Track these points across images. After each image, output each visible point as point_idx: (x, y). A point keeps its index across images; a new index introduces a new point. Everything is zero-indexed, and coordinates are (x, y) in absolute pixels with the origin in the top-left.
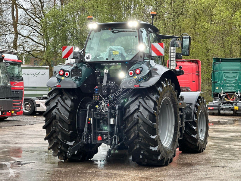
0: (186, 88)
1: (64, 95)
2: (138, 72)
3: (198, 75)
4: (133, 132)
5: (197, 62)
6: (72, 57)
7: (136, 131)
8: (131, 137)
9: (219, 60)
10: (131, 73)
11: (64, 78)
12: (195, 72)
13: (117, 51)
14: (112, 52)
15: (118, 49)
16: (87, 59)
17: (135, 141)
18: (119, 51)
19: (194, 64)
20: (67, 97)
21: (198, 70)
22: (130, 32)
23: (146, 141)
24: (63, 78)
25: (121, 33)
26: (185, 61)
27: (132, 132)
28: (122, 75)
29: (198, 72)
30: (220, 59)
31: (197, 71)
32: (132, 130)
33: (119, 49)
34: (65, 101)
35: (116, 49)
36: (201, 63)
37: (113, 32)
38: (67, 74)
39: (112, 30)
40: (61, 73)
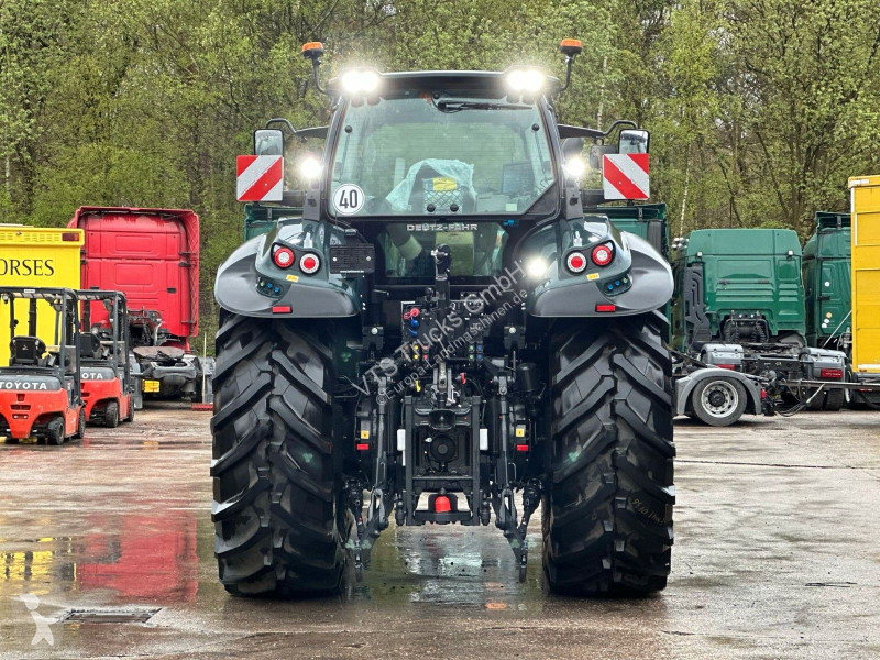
0: (146, 314)
1: (288, 344)
2: (602, 256)
3: (188, 267)
4: (594, 476)
5: (181, 219)
6: (280, 199)
7: (607, 471)
8: (583, 495)
9: (266, 212)
10: (577, 263)
11: (297, 278)
12: (176, 256)
13: (452, 179)
14: (431, 182)
15: (455, 170)
16: (346, 205)
17: (599, 508)
18: (456, 177)
19: (171, 227)
20: (306, 352)
21: (188, 248)
22: (510, 111)
23: (641, 506)
24: (292, 278)
25: (476, 111)
26: (139, 215)
27: (592, 474)
28: (538, 268)
29: (187, 256)
30: (270, 211)
31: (183, 251)
32: (592, 469)
33: (458, 172)
34: (302, 366)
35: (447, 169)
36: (198, 224)
37: (442, 107)
38: (310, 264)
39: (437, 102)
40: (284, 258)
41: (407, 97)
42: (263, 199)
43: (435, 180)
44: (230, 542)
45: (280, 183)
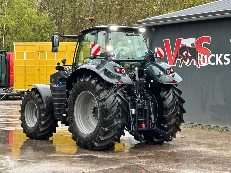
10: (168, 72)
16: (113, 57)
24: (120, 75)
33: (127, 50)
35: (125, 49)
37: (127, 35)
38: (123, 71)
39: (126, 33)
40: (118, 70)
41: (120, 32)
42: (97, 55)
43: (123, 51)
44: (105, 137)
45: (100, 51)
